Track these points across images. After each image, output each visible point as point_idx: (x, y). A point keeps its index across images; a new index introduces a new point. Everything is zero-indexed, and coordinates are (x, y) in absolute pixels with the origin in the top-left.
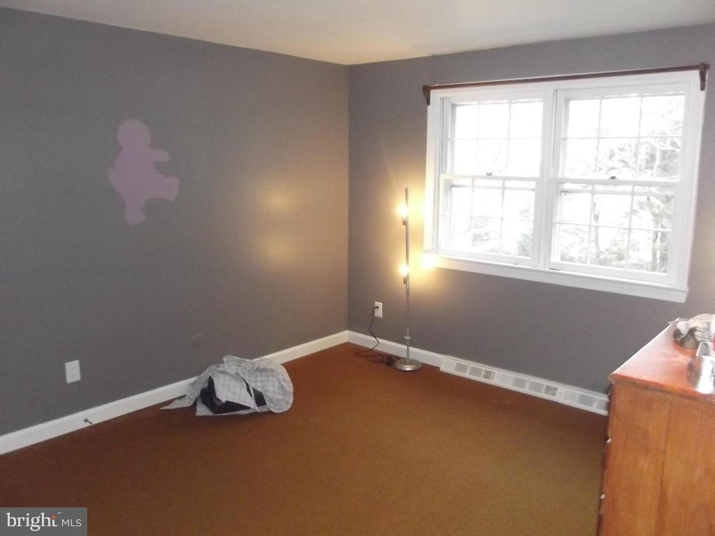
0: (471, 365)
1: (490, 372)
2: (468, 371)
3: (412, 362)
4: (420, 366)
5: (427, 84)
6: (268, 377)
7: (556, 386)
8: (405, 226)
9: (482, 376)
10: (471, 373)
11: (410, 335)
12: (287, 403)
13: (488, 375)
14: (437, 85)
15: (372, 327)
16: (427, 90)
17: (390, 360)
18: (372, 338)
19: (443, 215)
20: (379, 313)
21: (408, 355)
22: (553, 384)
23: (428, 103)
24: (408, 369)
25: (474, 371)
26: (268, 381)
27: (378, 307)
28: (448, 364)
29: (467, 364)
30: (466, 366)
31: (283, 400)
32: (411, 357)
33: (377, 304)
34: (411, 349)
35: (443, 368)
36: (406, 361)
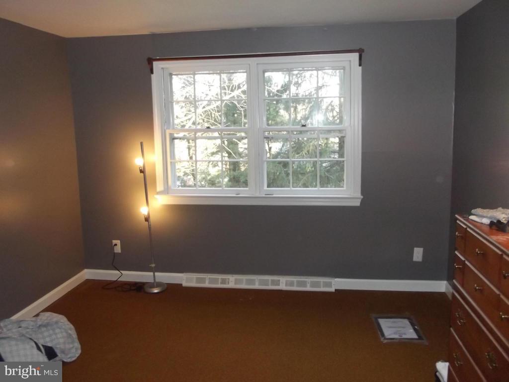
0: (209, 277)
1: (226, 279)
2: (207, 282)
3: (159, 285)
4: (166, 286)
5: (151, 57)
6: (54, 330)
7: (278, 279)
8: (142, 174)
9: (220, 283)
10: (210, 283)
11: (155, 263)
12: (76, 349)
13: (224, 281)
14: (158, 58)
15: (115, 263)
16: (150, 61)
17: (139, 287)
18: (117, 272)
19: (171, 162)
20: (118, 249)
21: (154, 280)
22: (275, 278)
23: (152, 72)
24: (156, 291)
25: (211, 281)
26: (56, 334)
27: (116, 245)
28: (187, 280)
29: (204, 277)
30: (205, 278)
31: (73, 347)
32: (157, 280)
33: (114, 242)
34: (156, 274)
35: (185, 284)
36: (152, 285)
